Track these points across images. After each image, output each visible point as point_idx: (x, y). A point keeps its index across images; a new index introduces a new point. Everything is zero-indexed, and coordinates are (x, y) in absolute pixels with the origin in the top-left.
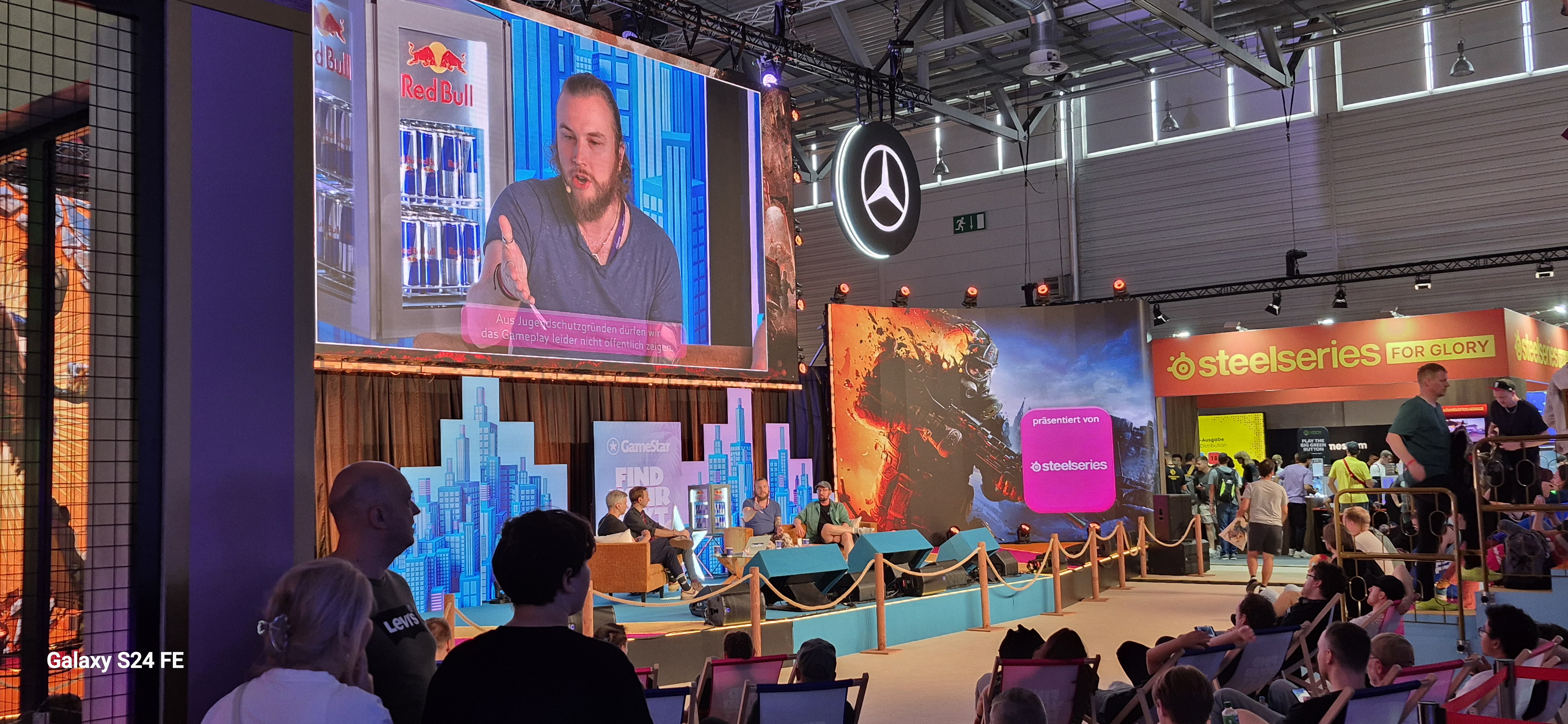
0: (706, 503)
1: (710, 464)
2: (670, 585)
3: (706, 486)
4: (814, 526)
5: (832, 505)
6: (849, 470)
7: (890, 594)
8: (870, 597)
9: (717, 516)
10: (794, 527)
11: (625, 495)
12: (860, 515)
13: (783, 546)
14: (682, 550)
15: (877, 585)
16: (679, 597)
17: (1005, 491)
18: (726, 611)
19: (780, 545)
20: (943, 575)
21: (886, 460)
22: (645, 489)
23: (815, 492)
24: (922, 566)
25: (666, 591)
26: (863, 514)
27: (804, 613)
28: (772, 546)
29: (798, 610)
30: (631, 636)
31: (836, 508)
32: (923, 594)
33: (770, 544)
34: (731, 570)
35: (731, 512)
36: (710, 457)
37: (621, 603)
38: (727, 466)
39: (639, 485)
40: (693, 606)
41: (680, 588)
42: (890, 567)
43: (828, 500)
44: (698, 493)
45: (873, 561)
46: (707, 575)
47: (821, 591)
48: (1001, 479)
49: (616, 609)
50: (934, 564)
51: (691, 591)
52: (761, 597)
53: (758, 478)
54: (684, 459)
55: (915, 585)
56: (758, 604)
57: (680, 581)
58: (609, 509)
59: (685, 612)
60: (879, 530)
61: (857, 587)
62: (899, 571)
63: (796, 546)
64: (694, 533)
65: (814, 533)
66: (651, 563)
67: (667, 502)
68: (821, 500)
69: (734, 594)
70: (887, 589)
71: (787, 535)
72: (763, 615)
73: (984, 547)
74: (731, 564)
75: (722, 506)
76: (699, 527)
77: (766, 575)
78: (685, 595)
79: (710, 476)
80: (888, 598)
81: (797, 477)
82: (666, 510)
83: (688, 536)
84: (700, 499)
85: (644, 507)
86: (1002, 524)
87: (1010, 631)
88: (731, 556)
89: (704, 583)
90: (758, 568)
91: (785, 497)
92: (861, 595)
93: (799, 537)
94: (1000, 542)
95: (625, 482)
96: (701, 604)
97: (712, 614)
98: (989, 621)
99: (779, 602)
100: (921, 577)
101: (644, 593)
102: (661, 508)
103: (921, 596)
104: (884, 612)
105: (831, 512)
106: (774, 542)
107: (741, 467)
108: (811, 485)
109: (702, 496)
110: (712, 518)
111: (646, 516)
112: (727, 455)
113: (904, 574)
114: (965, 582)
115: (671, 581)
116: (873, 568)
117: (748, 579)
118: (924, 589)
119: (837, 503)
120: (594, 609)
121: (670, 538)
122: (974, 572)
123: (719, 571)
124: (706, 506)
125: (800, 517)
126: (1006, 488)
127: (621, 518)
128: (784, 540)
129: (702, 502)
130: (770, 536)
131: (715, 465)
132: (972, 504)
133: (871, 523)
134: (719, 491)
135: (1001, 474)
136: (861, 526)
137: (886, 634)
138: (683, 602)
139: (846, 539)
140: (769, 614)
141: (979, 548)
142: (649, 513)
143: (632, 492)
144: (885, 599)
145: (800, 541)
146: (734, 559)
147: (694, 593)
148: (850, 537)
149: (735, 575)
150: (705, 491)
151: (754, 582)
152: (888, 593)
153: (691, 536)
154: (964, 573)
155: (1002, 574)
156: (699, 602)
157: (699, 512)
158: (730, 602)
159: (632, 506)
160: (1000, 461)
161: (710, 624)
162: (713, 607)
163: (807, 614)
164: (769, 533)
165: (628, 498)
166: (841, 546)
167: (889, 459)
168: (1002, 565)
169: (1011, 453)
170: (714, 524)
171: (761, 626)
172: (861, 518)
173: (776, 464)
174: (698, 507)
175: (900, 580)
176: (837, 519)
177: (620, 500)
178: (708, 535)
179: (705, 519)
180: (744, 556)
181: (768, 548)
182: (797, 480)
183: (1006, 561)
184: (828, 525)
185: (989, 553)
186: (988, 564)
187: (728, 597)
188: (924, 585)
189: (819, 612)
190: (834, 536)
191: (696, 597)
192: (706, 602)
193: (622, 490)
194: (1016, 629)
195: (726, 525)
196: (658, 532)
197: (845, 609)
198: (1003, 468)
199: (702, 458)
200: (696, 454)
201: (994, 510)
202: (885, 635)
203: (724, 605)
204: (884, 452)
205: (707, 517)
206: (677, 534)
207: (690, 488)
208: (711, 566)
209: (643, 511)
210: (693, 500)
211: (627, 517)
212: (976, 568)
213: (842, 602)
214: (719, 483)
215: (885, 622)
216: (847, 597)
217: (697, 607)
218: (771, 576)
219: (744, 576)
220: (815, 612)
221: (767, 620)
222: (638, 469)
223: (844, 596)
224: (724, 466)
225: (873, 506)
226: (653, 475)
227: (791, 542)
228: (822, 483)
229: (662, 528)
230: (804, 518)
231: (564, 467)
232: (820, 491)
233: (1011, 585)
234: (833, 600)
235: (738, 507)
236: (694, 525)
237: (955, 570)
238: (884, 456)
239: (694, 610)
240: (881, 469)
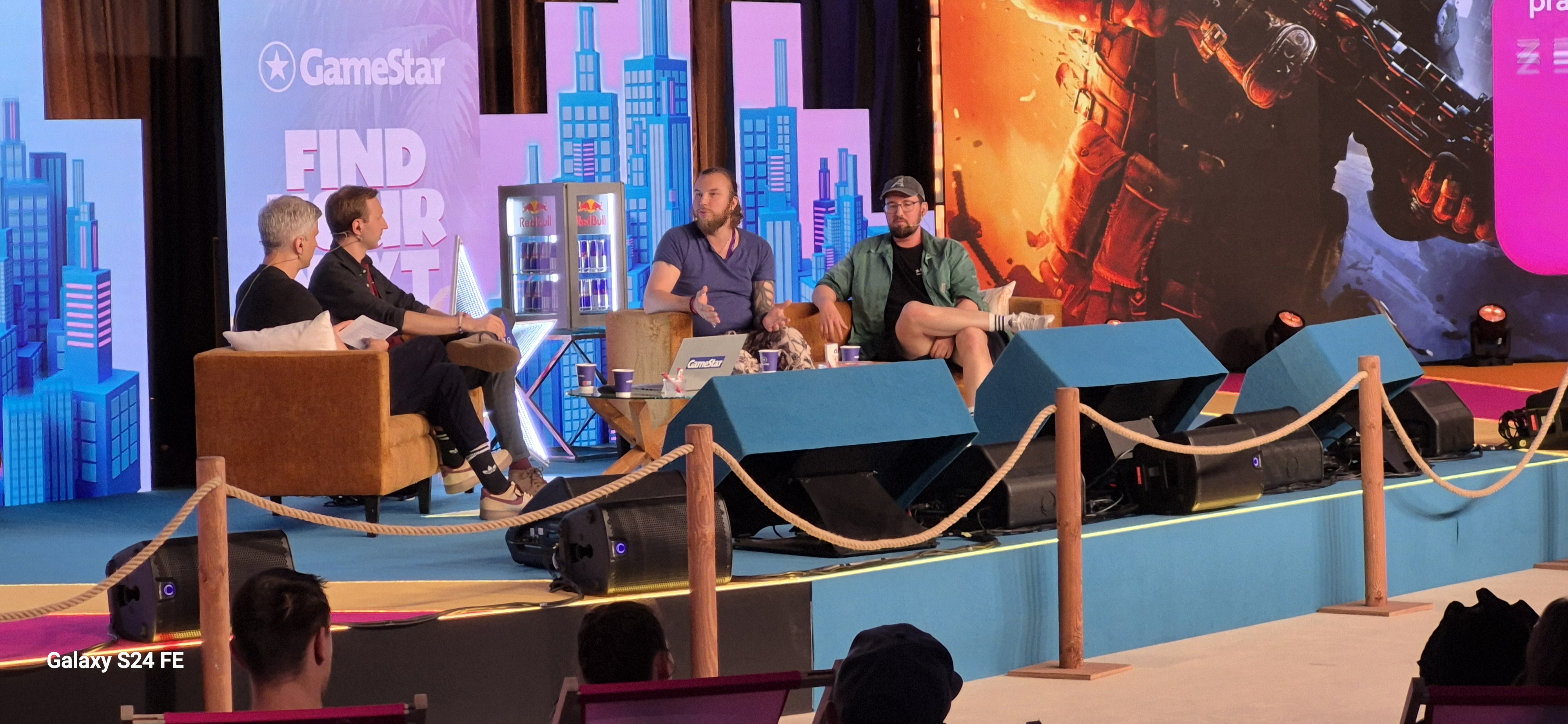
0: (553, 239)
1: (563, 122)
2: (444, 475)
3: (556, 188)
4: (876, 307)
5: (930, 246)
6: (977, 144)
7: (1096, 509)
8: (1039, 517)
9: (585, 276)
10: (813, 309)
11: (318, 212)
12: (1011, 278)
13: (782, 364)
14: (486, 374)
15: (1059, 480)
16: (477, 513)
17: (1438, 209)
18: (615, 550)
19: (774, 362)
20: (1255, 451)
21: (1090, 114)
22: (372, 193)
23: (877, 207)
24: (1192, 427)
25: (437, 492)
26: (1021, 275)
27: (844, 561)
28: (749, 364)
29: (828, 551)
30: (342, 618)
31: (941, 254)
32: (1196, 507)
33: (742, 360)
34: (629, 433)
35: (628, 263)
36: (565, 100)
37: (309, 524)
38: (614, 131)
39: (354, 183)
40: (517, 535)
41: (479, 487)
42: (1099, 427)
43: (918, 234)
44: (529, 207)
45: (1050, 410)
46: (558, 450)
47: (895, 495)
48: (1428, 173)
49: (294, 541)
50: (1226, 420)
51: (510, 494)
52: (718, 513)
53: (705, 167)
54: (486, 108)
55: (1173, 480)
56: (709, 530)
57: (479, 465)
58: (268, 253)
59: (490, 554)
60: (1067, 320)
61: (1001, 487)
62: (1126, 440)
63: (821, 366)
64: (518, 327)
65: (872, 328)
66: (394, 411)
67: (437, 233)
68: (896, 234)
69: (640, 504)
70: (1090, 491)
71: (793, 336)
72: (724, 565)
73: (1377, 372)
74: (628, 415)
75: (598, 248)
76: (533, 307)
77: (732, 444)
78: (492, 504)
79: (564, 157)
80: (1090, 517)
81: (824, 162)
82: (433, 258)
83: (501, 334)
84: (534, 225)
85: (372, 247)
86: (1428, 308)
87: (1455, 608)
88: (627, 395)
89: (549, 473)
90: (708, 430)
91: (787, 224)
92: (1012, 509)
93: (830, 341)
94: (1424, 359)
95: (312, 173)
96: (541, 531)
97: (575, 560)
98: (1380, 587)
99: (769, 529)
100: (1190, 457)
101: (375, 497)
102: (417, 252)
103: (1189, 513)
104: (1080, 559)
105: (925, 269)
106: (756, 355)
107: (658, 132)
108: (865, 189)
109: (539, 216)
110: (568, 285)
111: (376, 275)
112: (614, 97)
113: (1141, 449)
114: (1317, 472)
115: (449, 464)
116: (1049, 429)
117: (682, 459)
118: (1199, 493)
119: (944, 244)
120: (233, 539)
121: (446, 339)
122: (1343, 446)
123: (590, 438)
124: (554, 248)
125: (831, 281)
126: (1442, 201)
127: (304, 279)
128: (785, 347)
129: (542, 234)
130: (744, 337)
131: (580, 128)
132: (1341, 247)
133: (1046, 302)
134: (591, 202)
135: (1426, 163)
136: (1015, 308)
137: (1081, 621)
138: (491, 523)
139: (970, 348)
140: (742, 561)
141: (1363, 375)
142: (384, 265)
143: (334, 204)
144: (1085, 521)
145: (832, 351)
146: (638, 403)
147: (520, 498)
148: (980, 344)
149: (640, 448)
150: (550, 202)
151: (698, 468)
152: (1093, 503)
153: (509, 333)
154: (1316, 445)
155: (1428, 453)
156: (535, 524)
157: (532, 264)
158: (626, 525)
159: (335, 244)
160: (1428, 121)
161: (568, 589)
162: (575, 539)
163: (853, 561)
164: (740, 330)
165: (323, 221)
166: (956, 368)
167: (1098, 112)
168: (1428, 422)
169: (1459, 97)
170: (576, 302)
171: (719, 593)
172: (1014, 284)
173: (760, 125)
174: (528, 250)
175: (1128, 465)
176: (943, 290)
177: (299, 229)
178: (558, 331)
179: (548, 284)
180: (666, 393)
181: (736, 371)
182: (824, 172)
183: (1437, 413)
184: (914, 308)
185: (1390, 388)
186: (1386, 421)
187: (620, 513)
188: (1200, 483)
189: (888, 556)
190: (934, 339)
191: (527, 510)
192: (556, 525)
193: (305, 197)
194: (1470, 601)
195: (612, 302)
196: (412, 322)
197: (966, 549)
198: (1434, 142)
199: (539, 105)
200: (521, 92)
201: (1406, 266)
202: (1080, 623)
203: (610, 532)
204: (1084, 90)
205: (555, 278)
206: (468, 327)
207: (506, 192)
208: (567, 426)
209: (367, 260)
210: (514, 228)
211: (322, 274)
212: (1352, 433)
213: (956, 530)
214: (591, 179)
215: (1080, 589)
216: (971, 513)
217: (531, 540)
218: (750, 449)
219: (666, 450)
220: (877, 558)
221: (736, 579)
222: (350, 136)
223: (962, 512)
224: (605, 129)
225: (1049, 251)
226: (395, 155)
227: (806, 353)
228: (900, 182)
229: (421, 309)
230: (844, 285)
231: (134, 127)
232: (896, 206)
233: (1449, 481)
234: (931, 523)
235: (648, 250)
236: (518, 303)
237: (1283, 439)
238: (1085, 102)
239: (521, 547)
240: (1074, 141)
